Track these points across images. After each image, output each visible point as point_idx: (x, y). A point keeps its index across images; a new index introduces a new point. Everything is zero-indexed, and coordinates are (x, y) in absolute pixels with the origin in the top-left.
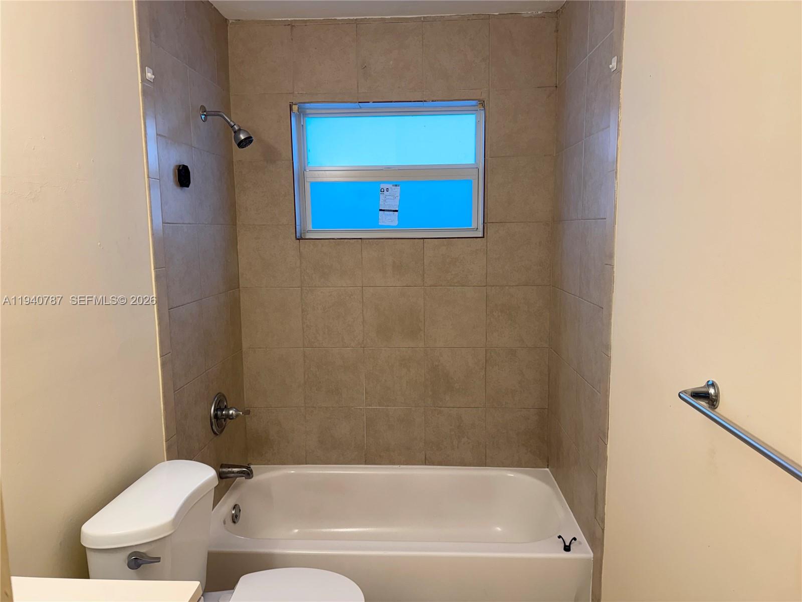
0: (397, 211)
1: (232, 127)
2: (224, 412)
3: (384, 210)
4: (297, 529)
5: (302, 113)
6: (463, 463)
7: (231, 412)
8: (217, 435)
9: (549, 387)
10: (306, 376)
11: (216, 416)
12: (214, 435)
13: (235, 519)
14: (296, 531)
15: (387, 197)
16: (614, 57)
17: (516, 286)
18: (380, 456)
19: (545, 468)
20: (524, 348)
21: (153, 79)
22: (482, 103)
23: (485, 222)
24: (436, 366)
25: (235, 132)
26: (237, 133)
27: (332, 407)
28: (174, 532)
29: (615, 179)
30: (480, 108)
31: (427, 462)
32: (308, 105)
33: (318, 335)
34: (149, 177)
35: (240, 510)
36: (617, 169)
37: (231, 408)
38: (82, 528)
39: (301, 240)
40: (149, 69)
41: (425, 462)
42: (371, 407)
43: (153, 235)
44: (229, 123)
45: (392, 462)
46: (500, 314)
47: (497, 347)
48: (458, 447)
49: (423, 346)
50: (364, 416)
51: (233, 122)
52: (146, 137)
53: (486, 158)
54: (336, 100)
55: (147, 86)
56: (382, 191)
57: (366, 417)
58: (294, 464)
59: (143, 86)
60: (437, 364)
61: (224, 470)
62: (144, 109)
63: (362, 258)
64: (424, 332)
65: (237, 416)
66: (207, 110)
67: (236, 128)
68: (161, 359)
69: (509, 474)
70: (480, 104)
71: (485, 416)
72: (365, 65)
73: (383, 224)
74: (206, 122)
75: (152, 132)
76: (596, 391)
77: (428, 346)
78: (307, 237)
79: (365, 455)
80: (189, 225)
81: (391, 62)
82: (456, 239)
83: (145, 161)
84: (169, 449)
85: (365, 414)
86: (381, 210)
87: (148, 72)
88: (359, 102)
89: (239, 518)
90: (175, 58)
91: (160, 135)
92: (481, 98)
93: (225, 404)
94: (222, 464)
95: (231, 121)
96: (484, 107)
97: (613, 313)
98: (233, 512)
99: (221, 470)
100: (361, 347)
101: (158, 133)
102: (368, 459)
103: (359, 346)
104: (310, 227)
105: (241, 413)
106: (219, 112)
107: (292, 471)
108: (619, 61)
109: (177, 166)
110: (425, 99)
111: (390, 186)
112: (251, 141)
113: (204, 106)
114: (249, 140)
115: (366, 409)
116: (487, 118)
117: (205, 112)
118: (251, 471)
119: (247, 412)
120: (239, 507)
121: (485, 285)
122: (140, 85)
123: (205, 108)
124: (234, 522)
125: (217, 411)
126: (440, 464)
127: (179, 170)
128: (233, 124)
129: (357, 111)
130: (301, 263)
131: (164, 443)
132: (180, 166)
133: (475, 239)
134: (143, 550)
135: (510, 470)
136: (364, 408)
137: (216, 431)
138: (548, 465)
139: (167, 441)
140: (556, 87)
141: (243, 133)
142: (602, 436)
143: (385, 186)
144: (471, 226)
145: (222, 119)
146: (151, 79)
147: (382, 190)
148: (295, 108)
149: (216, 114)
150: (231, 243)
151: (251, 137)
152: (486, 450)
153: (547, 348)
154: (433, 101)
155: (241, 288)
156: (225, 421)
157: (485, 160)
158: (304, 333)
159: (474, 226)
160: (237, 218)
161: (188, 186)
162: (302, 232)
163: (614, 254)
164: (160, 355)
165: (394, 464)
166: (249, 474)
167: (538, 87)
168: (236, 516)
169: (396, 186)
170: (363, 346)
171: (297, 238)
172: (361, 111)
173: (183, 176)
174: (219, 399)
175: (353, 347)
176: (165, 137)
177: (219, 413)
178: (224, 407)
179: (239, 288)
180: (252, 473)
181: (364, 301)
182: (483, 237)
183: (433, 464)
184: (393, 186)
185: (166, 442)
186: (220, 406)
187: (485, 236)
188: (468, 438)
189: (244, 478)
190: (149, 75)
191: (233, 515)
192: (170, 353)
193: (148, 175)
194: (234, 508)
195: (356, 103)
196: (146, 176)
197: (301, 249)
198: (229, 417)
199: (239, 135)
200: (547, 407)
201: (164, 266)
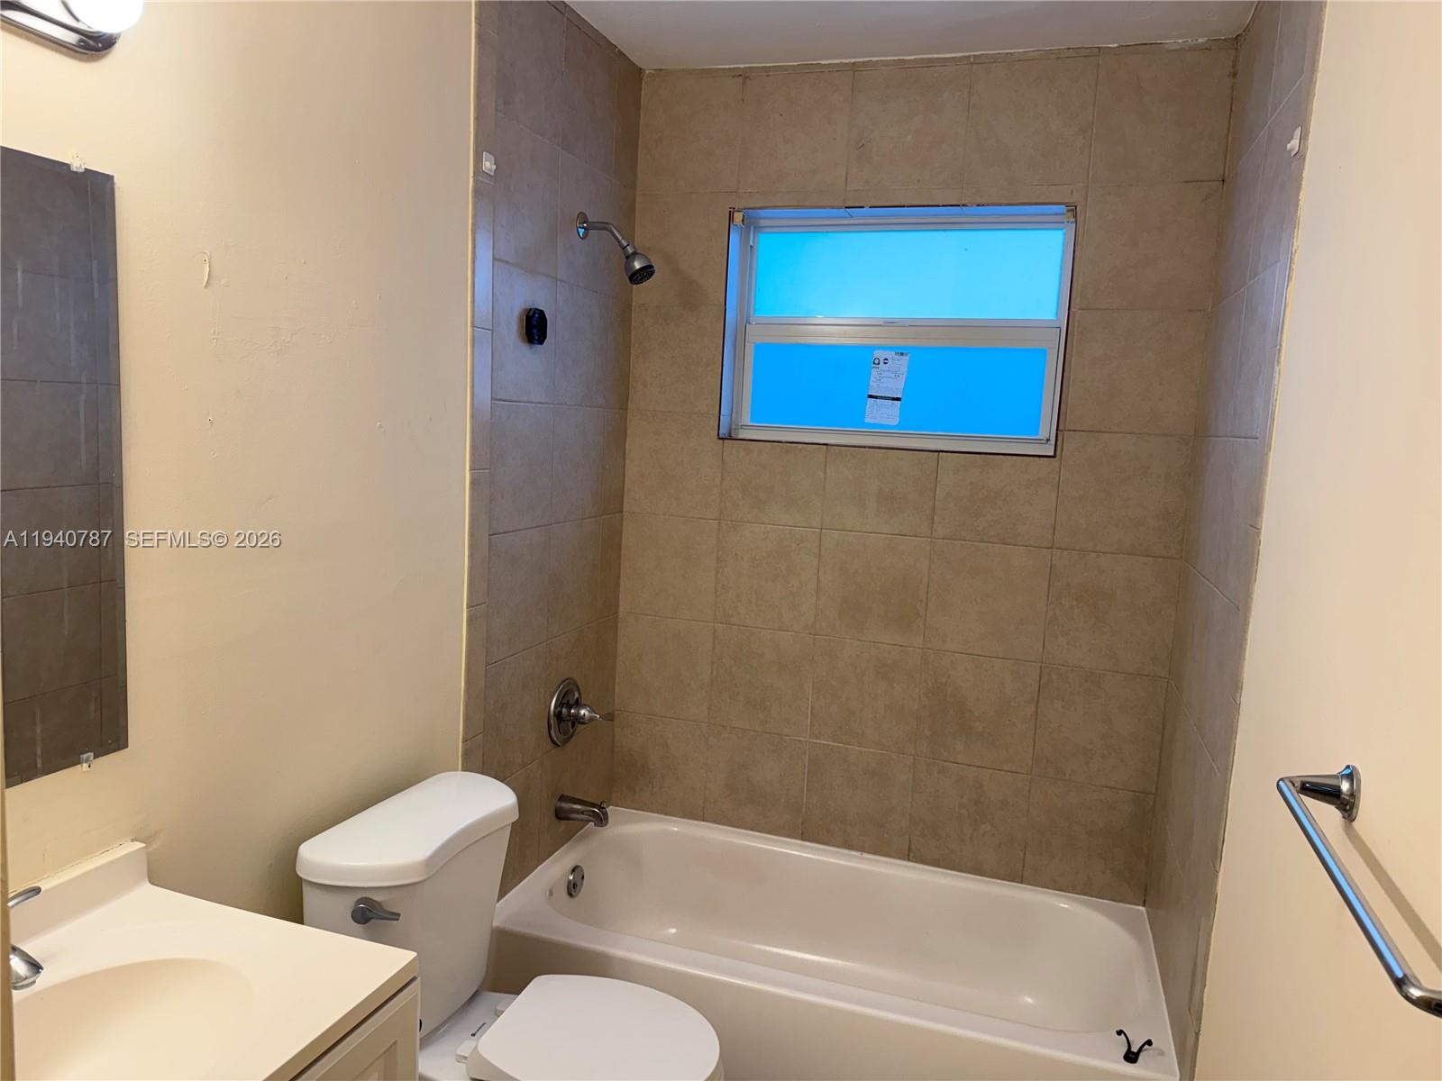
0: (898, 399)
1: (624, 248)
2: (572, 711)
3: (876, 397)
4: (673, 927)
5: (751, 225)
6: (977, 870)
7: (582, 712)
8: (559, 746)
9: (1160, 755)
10: (715, 673)
11: (558, 715)
12: (553, 745)
13: (572, 889)
14: (673, 931)
15: (884, 375)
16: (1297, 127)
17: (1111, 553)
18: (828, 831)
19: (1138, 905)
20: (1117, 672)
21: (495, 171)
22: (1073, 209)
23: (1060, 428)
24: (941, 683)
25: (627, 257)
26: (629, 258)
27: (754, 731)
28: (425, 881)
29: (1276, 363)
30: (1068, 218)
31: (912, 855)
32: (762, 213)
33: (739, 604)
34: (473, 326)
35: (583, 877)
36: (1281, 345)
37: (584, 706)
38: (302, 846)
39: (726, 441)
40: (488, 155)
41: (908, 855)
42: (818, 741)
43: (473, 416)
44: (619, 242)
45: (848, 844)
46: (1075, 603)
47: (1063, 665)
48: (971, 838)
49: (921, 646)
50: (805, 753)
51: (626, 241)
52: (473, 262)
53: (1072, 309)
54: (808, 204)
55: (482, 182)
56: (876, 363)
57: (809, 756)
58: (684, 816)
59: (476, 181)
60: (944, 680)
61: (564, 805)
62: (475, 217)
63: (825, 478)
64: (925, 620)
65: (591, 719)
66: (590, 220)
67: (630, 250)
68: (468, 612)
69: (1062, 904)
70: (1068, 211)
71: (1030, 791)
72: (863, 141)
73: (873, 421)
74: (585, 240)
75: (485, 256)
76: (1215, 767)
77: (929, 646)
78: (741, 437)
79: (802, 824)
80: (539, 405)
81: (910, 137)
82: (1001, 456)
83: (469, 300)
84: (467, 754)
85: (807, 752)
86: (870, 396)
87: (486, 160)
88: (846, 208)
89: (580, 890)
90: (538, 136)
91: (498, 260)
92: (1072, 201)
93: (577, 695)
94: (562, 796)
95: (623, 238)
96: (1075, 217)
97: (1251, 620)
98: (571, 878)
99: (559, 804)
100: (810, 634)
101: (496, 256)
102: (807, 832)
103: (807, 632)
104: (746, 420)
105: (598, 716)
106: (607, 223)
107: (676, 827)
108: (1304, 138)
109: (525, 310)
110: (963, 202)
111: (890, 354)
112: (652, 274)
113: (584, 214)
114: (647, 271)
115: (810, 743)
116: (1080, 239)
117: (584, 223)
118: (606, 814)
119: (610, 717)
120: (582, 870)
121: (1050, 545)
122: (471, 180)
123: (586, 216)
124: (570, 894)
125: (562, 707)
126: (935, 863)
127: (528, 317)
128: (625, 244)
129: (846, 222)
130: (722, 479)
131: (461, 743)
132: (531, 310)
133: (1037, 459)
134: (378, 897)
135: (1068, 898)
136: (806, 742)
137: (555, 739)
138: (1145, 901)
139: (465, 741)
140: (1223, 181)
141: (639, 260)
142: (1215, 854)
143: (880, 354)
144: (1037, 434)
145: (610, 235)
146: (490, 170)
147: (877, 361)
148: (738, 217)
149: (602, 226)
150: (616, 437)
151: (652, 267)
152: (1025, 854)
153: (1165, 678)
154: (978, 205)
155: (625, 514)
156: (573, 727)
157: (1069, 313)
158: (716, 596)
159: (1043, 434)
160: (630, 397)
161: (541, 342)
162: (733, 426)
163: (1263, 508)
164: (467, 604)
165: (851, 848)
166: (602, 820)
167: (1186, 182)
168: (575, 886)
169: (902, 354)
170: (813, 631)
171: (721, 436)
172: (852, 222)
173: (535, 327)
174: (565, 690)
175: (796, 632)
176: (507, 262)
177: (564, 710)
178: (573, 703)
179: (621, 512)
180: (607, 818)
181: (822, 553)
182: (1054, 456)
183: (923, 862)
184: (897, 354)
185: (463, 742)
186: (568, 701)
187: (1058, 453)
188: (992, 825)
189: (592, 823)
190: (488, 165)
191: (569, 881)
192: (484, 603)
193: (473, 322)
194: (573, 871)
195: (841, 208)
196: (469, 324)
197: (725, 455)
198: (577, 720)
199: (634, 261)
200: (1154, 791)
201: (488, 466)
